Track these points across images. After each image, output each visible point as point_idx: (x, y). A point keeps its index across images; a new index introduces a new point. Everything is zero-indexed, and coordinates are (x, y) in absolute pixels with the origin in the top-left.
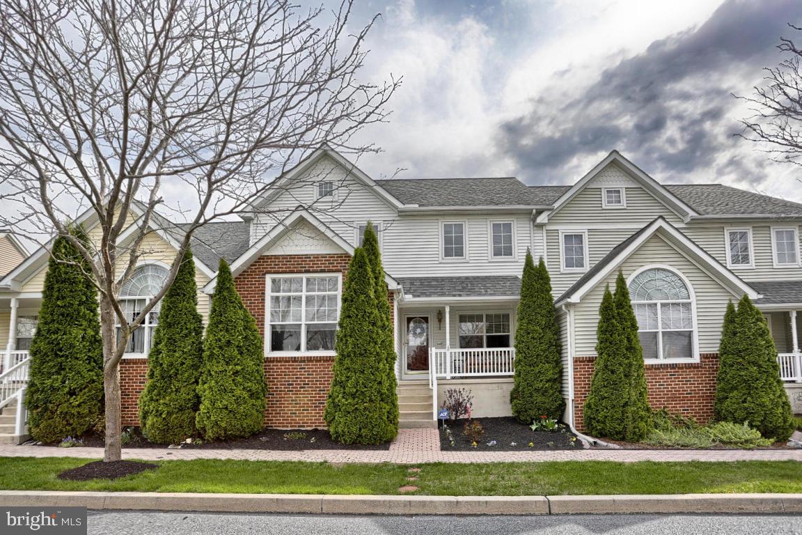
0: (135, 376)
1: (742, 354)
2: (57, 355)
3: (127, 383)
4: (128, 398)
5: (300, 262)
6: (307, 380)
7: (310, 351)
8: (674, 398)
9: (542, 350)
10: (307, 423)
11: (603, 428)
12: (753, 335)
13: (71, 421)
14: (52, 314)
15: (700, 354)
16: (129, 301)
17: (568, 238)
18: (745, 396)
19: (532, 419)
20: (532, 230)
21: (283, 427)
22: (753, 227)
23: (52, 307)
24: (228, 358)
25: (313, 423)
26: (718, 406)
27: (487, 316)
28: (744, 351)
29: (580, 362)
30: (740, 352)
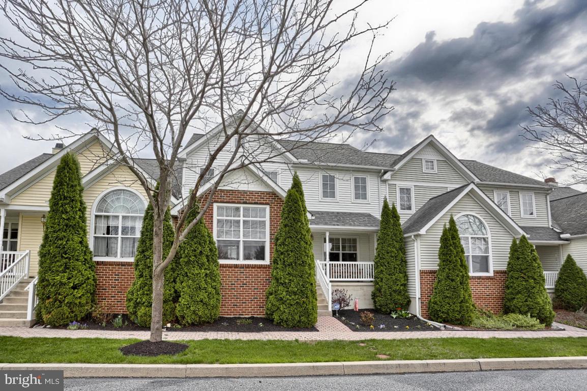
0: (111, 275)
1: (524, 271)
2: (62, 257)
3: (105, 280)
4: (105, 292)
5: (240, 196)
6: (245, 281)
7: (247, 261)
8: (479, 298)
9: (397, 264)
10: (246, 312)
11: (446, 317)
12: (530, 260)
13: (74, 309)
14: (59, 225)
15: (494, 271)
16: (105, 216)
17: (402, 190)
18: (526, 298)
19: (391, 311)
20: (379, 183)
21: (227, 315)
22: (510, 191)
23: (58, 219)
24: (201, 264)
25: (250, 312)
26: (508, 304)
27: (342, 239)
28: (524, 269)
29: (425, 273)
30: (522, 270)
